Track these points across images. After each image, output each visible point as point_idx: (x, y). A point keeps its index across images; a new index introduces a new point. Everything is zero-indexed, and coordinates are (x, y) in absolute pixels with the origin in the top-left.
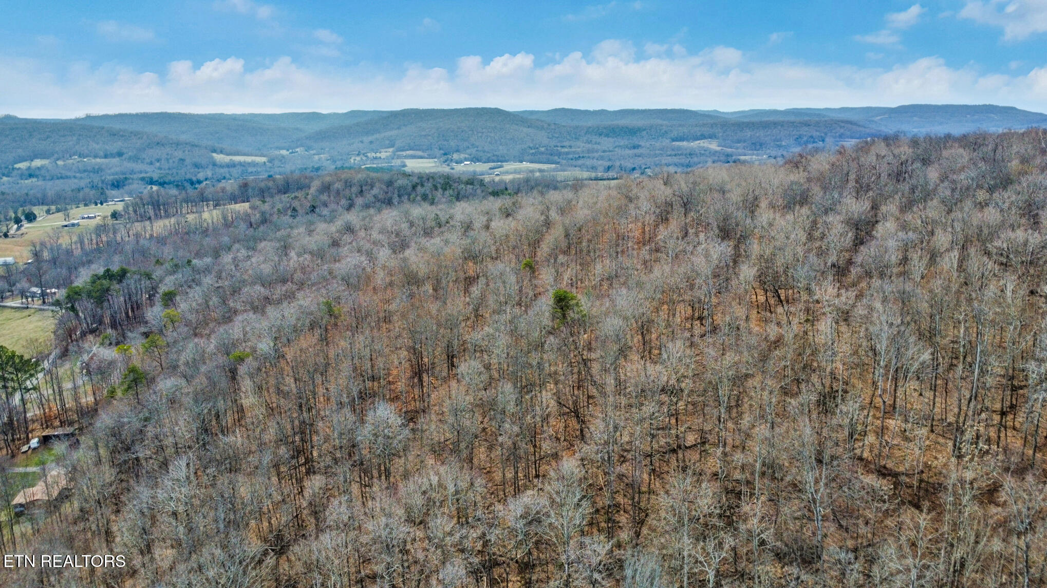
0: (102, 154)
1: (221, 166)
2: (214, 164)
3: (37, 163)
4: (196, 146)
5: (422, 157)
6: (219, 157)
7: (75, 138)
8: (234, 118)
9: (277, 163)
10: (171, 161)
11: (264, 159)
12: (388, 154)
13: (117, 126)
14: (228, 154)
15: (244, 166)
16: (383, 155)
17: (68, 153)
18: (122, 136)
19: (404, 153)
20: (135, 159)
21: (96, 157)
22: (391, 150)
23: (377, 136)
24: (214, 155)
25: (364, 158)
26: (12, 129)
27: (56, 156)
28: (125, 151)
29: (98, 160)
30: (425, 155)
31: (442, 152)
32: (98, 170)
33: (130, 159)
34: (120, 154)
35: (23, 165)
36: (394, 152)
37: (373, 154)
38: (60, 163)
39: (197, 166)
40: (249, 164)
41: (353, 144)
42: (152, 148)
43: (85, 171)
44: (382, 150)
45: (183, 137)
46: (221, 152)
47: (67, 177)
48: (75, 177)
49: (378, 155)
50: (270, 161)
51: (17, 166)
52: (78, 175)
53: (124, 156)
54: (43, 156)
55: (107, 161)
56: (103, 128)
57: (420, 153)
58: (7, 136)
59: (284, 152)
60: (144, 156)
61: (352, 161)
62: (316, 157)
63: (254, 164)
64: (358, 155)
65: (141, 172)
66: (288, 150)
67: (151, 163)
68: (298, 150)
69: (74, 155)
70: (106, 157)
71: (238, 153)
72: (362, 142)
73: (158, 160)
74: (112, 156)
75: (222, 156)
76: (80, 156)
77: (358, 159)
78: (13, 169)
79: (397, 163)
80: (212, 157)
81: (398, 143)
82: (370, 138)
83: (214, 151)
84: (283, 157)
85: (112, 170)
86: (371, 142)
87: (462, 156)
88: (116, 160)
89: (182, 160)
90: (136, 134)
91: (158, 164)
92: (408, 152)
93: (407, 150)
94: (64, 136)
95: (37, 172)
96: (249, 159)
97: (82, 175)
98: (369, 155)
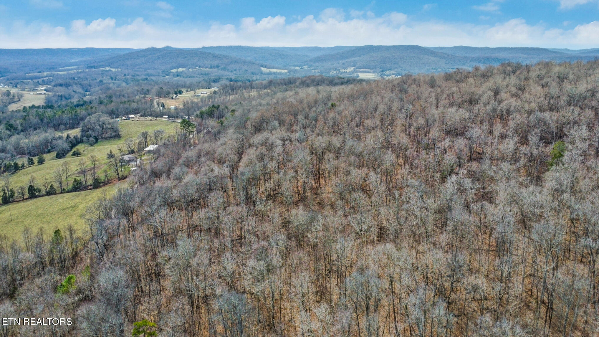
0: (209, 66)
1: (265, 74)
2: (262, 73)
3: (181, 70)
4: (254, 63)
5: (369, 72)
6: (264, 70)
7: (197, 58)
8: (274, 49)
9: (292, 73)
10: (241, 71)
11: (286, 71)
12: (350, 70)
13: (217, 53)
14: (269, 68)
15: (276, 74)
16: (348, 71)
17: (194, 65)
18: (220, 57)
19: (360, 70)
20: (224, 69)
21: (206, 68)
22: (353, 68)
23: (346, 60)
24: (262, 68)
25: (338, 72)
26: (170, 53)
27: (189, 66)
28: (220, 65)
29: (208, 69)
30: (372, 71)
31: (381, 70)
32: (207, 74)
33: (222, 69)
34: (218, 67)
35: (174, 71)
36: (354, 69)
37: (343, 70)
38: (190, 70)
39: (253, 73)
40: (278, 73)
41: (333, 64)
42: (233, 64)
43: (201, 74)
44: (349, 68)
45: (248, 59)
46: (265, 67)
47: (193, 77)
48: (197, 77)
49: (346, 70)
50: (289, 72)
51: (172, 71)
52: (198, 76)
54: (183, 66)
55: (212, 70)
56: (210, 53)
57: (369, 70)
58: (168, 56)
59: (297, 68)
60: (229, 68)
61: (331, 73)
62: (313, 71)
63: (280, 74)
64: (335, 70)
65: (227, 76)
66: (299, 67)
67: (232, 72)
68: (305, 67)
69: (197, 66)
70: (211, 68)
71: (273, 68)
72: (339, 63)
73: (235, 70)
74: (214, 67)
75: (265, 69)
76: (199, 67)
77: (335, 72)
78: (170, 72)
79: (354, 75)
80: (261, 69)
81: (358, 64)
82: (343, 61)
83: (262, 66)
84: (296, 70)
85: (214, 74)
86: (343, 64)
87: (392, 72)
88: (216, 69)
89: (246, 70)
90: (226, 57)
91: (235, 72)
92: (362, 70)
93: (362, 68)
94: (193, 57)
95: (181, 74)
96: (278, 71)
97: (200, 76)
98: (341, 70)
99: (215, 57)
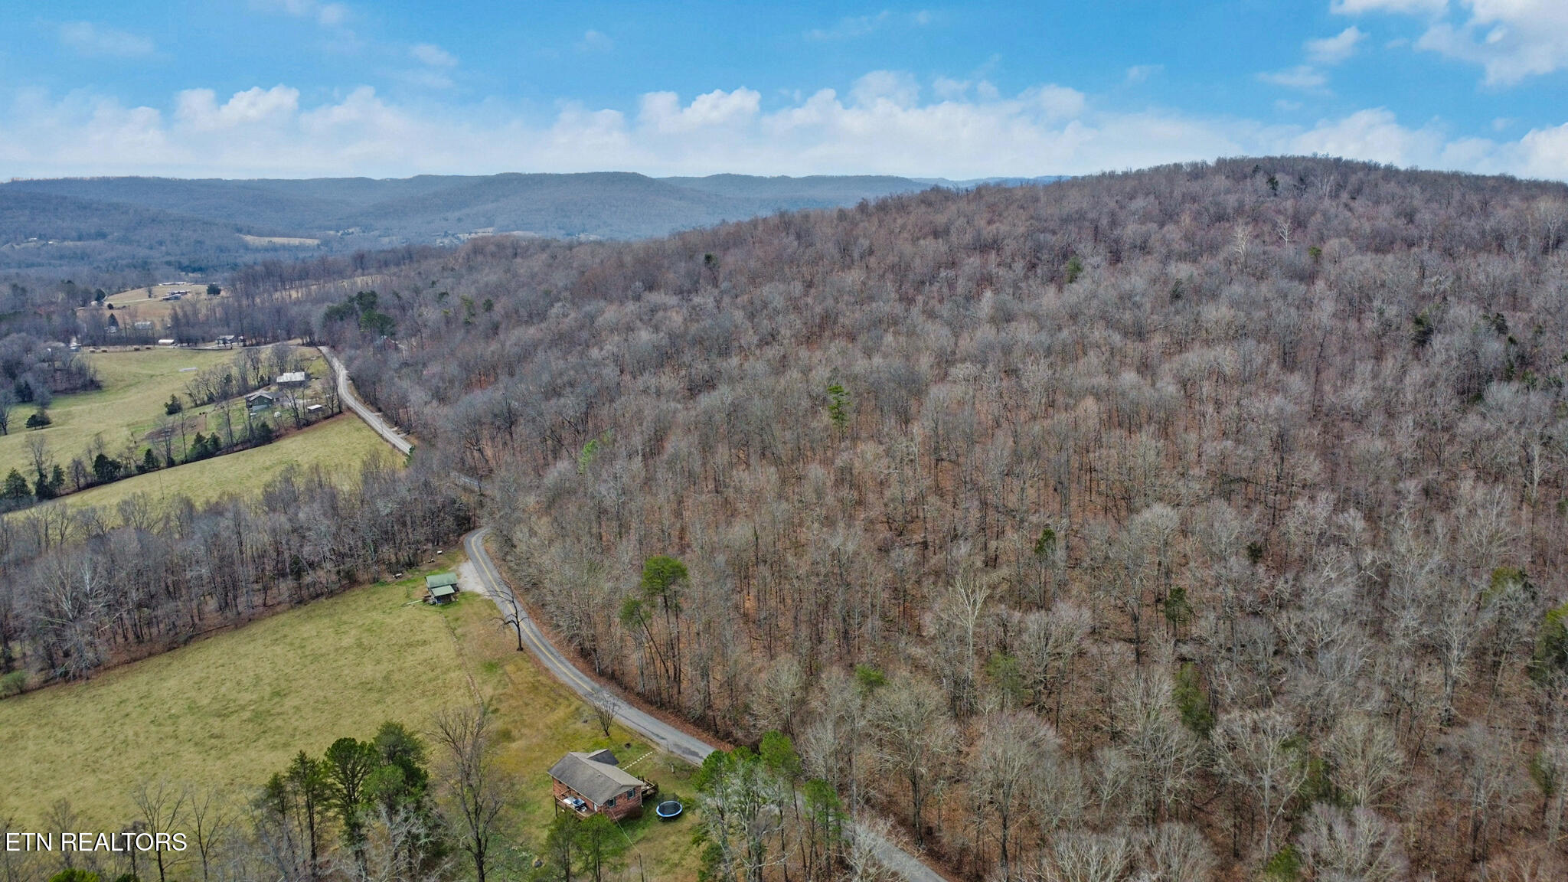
0: (74, 234)
4: (211, 224)
6: (249, 238)
9: (331, 248)
11: (314, 242)
14: (260, 235)
15: (289, 250)
17: (23, 234)
18: (99, 210)
20: (125, 240)
21: (64, 239)
22: (490, 230)
23: (465, 211)
24: (244, 236)
25: (454, 240)
27: (5, 236)
28: (106, 230)
29: (70, 243)
33: (117, 241)
34: (102, 235)
36: (496, 233)
37: (467, 236)
39: (221, 249)
40: (293, 247)
41: (436, 222)
42: (146, 226)
46: (249, 233)
50: (322, 246)
53: (110, 237)
55: (87, 243)
60: (137, 237)
62: (383, 239)
63: (301, 249)
64: (445, 236)
66: (338, 231)
67: (151, 248)
69: (32, 236)
70: (80, 238)
71: (275, 235)
72: (446, 219)
74: (90, 237)
75: (256, 237)
76: (40, 237)
81: (500, 220)
82: (457, 214)
83: (240, 231)
86: (460, 220)
88: (99, 243)
93: (515, 230)
96: (295, 241)
98: (461, 236)
99: (85, 208)
